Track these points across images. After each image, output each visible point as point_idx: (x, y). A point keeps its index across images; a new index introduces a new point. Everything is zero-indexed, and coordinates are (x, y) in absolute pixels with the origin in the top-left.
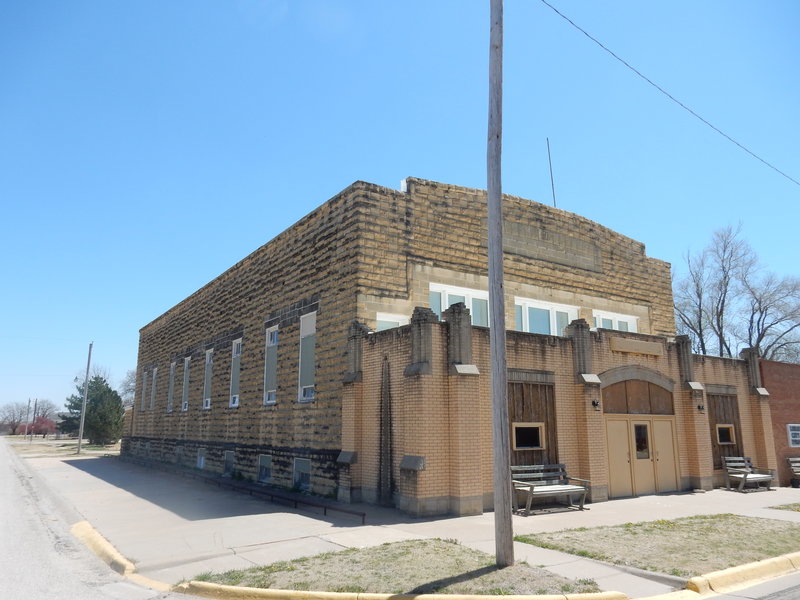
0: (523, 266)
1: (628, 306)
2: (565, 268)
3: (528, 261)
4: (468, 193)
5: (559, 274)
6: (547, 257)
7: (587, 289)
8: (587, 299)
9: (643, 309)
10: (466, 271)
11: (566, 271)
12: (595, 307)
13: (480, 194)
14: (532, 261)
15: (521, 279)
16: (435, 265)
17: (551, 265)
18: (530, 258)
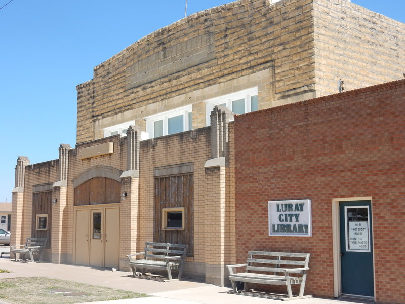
0: (149, 90)
1: (243, 80)
2: (177, 75)
3: (150, 85)
4: (118, 57)
5: (174, 82)
6: (166, 73)
7: (197, 85)
8: (197, 93)
9: (264, 74)
10: (116, 114)
11: (178, 77)
12: (204, 97)
13: (124, 52)
14: (153, 84)
15: (145, 102)
16: (103, 117)
17: (166, 79)
18: (151, 82)
